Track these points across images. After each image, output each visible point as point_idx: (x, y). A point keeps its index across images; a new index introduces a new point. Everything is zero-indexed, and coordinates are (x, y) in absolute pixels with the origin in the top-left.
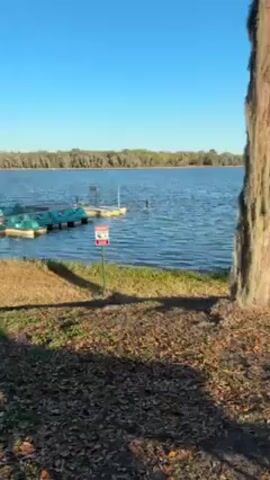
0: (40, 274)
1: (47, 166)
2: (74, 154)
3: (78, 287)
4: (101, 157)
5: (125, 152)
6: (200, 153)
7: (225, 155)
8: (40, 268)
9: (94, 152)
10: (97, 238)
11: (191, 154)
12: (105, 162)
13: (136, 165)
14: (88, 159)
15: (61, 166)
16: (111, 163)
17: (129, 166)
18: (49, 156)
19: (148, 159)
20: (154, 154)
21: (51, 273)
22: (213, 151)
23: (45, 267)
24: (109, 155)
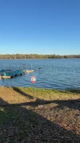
0: (11, 92)
1: (9, 58)
2: (17, 55)
3: (24, 96)
4: (25, 56)
5: (31, 55)
6: (51, 55)
7: (58, 56)
8: (11, 90)
9: (23, 55)
10: (32, 81)
11: (49, 55)
12: (26, 57)
13: (34, 58)
14: (21, 56)
15: (14, 58)
16: (27, 57)
17: (32, 58)
18: (10, 56)
19: (37, 57)
20: (39, 55)
21: (14, 91)
22: (54, 54)
23: (12, 89)
24: (27, 55)
